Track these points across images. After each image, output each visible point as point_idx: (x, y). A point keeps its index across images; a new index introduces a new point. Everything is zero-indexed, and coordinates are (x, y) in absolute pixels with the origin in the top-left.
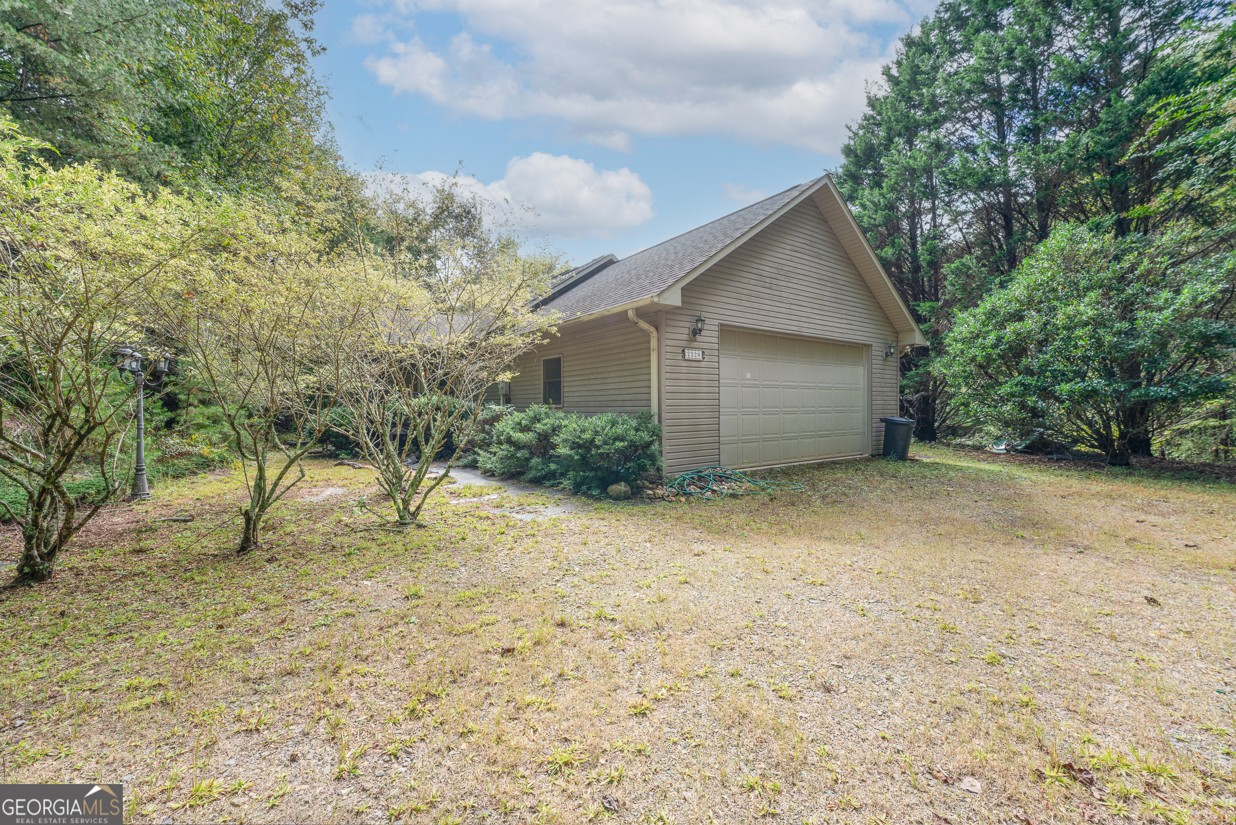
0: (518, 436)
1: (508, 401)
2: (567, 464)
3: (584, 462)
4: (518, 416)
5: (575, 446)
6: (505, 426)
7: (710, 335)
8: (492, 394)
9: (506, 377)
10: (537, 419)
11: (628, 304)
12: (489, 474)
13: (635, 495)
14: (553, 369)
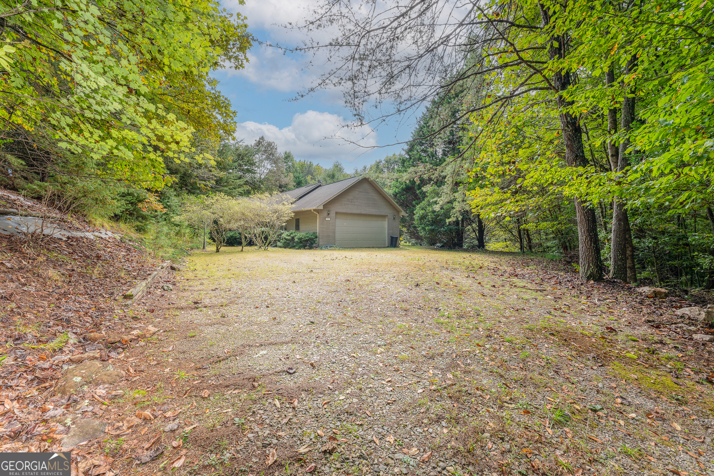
0: (287, 237)
1: (286, 229)
2: (297, 243)
3: (301, 242)
4: (287, 233)
5: (299, 239)
6: (284, 236)
7: (333, 214)
8: (281, 228)
9: (284, 224)
10: (291, 234)
11: (312, 208)
12: (281, 247)
13: (311, 248)
14: (297, 221)
